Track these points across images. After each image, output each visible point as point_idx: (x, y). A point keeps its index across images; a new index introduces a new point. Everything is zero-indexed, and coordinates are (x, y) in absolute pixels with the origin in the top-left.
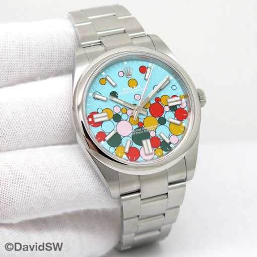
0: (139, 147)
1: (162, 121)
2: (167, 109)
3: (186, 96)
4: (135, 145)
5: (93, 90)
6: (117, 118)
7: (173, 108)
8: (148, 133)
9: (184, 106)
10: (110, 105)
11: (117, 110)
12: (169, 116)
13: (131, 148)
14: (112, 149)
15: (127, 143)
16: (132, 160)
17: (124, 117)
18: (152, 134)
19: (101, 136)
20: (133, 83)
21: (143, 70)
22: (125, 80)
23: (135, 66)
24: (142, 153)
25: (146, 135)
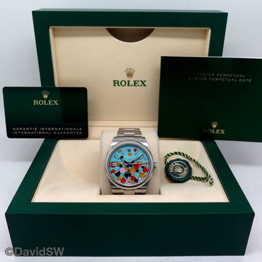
0: (126, 178)
1: (137, 171)
2: (140, 167)
3: (149, 164)
4: (125, 177)
5: (115, 154)
6: (121, 166)
7: (143, 167)
8: (131, 174)
9: (147, 167)
10: (119, 161)
11: (122, 163)
12: (141, 169)
13: (123, 178)
14: (116, 177)
15: (122, 176)
16: (122, 183)
17: (124, 166)
18: (132, 175)
19: (113, 171)
20: (130, 154)
21: (135, 150)
22: (128, 152)
23: (132, 149)
24: (127, 181)
25: (130, 175)
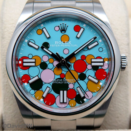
0: (56, 95)
2: (89, 67)
3: (109, 59)
4: (53, 92)
6: (44, 66)
7: (95, 68)
8: (67, 85)
9: (105, 67)
10: (40, 53)
11: (45, 59)
12: (90, 73)
13: (48, 94)
14: (33, 92)
15: (46, 89)
17: (50, 66)
18: (71, 86)
19: (26, 78)
20: (65, 39)
21: (77, 29)
22: (60, 34)
23: (71, 25)
25: (65, 87)
